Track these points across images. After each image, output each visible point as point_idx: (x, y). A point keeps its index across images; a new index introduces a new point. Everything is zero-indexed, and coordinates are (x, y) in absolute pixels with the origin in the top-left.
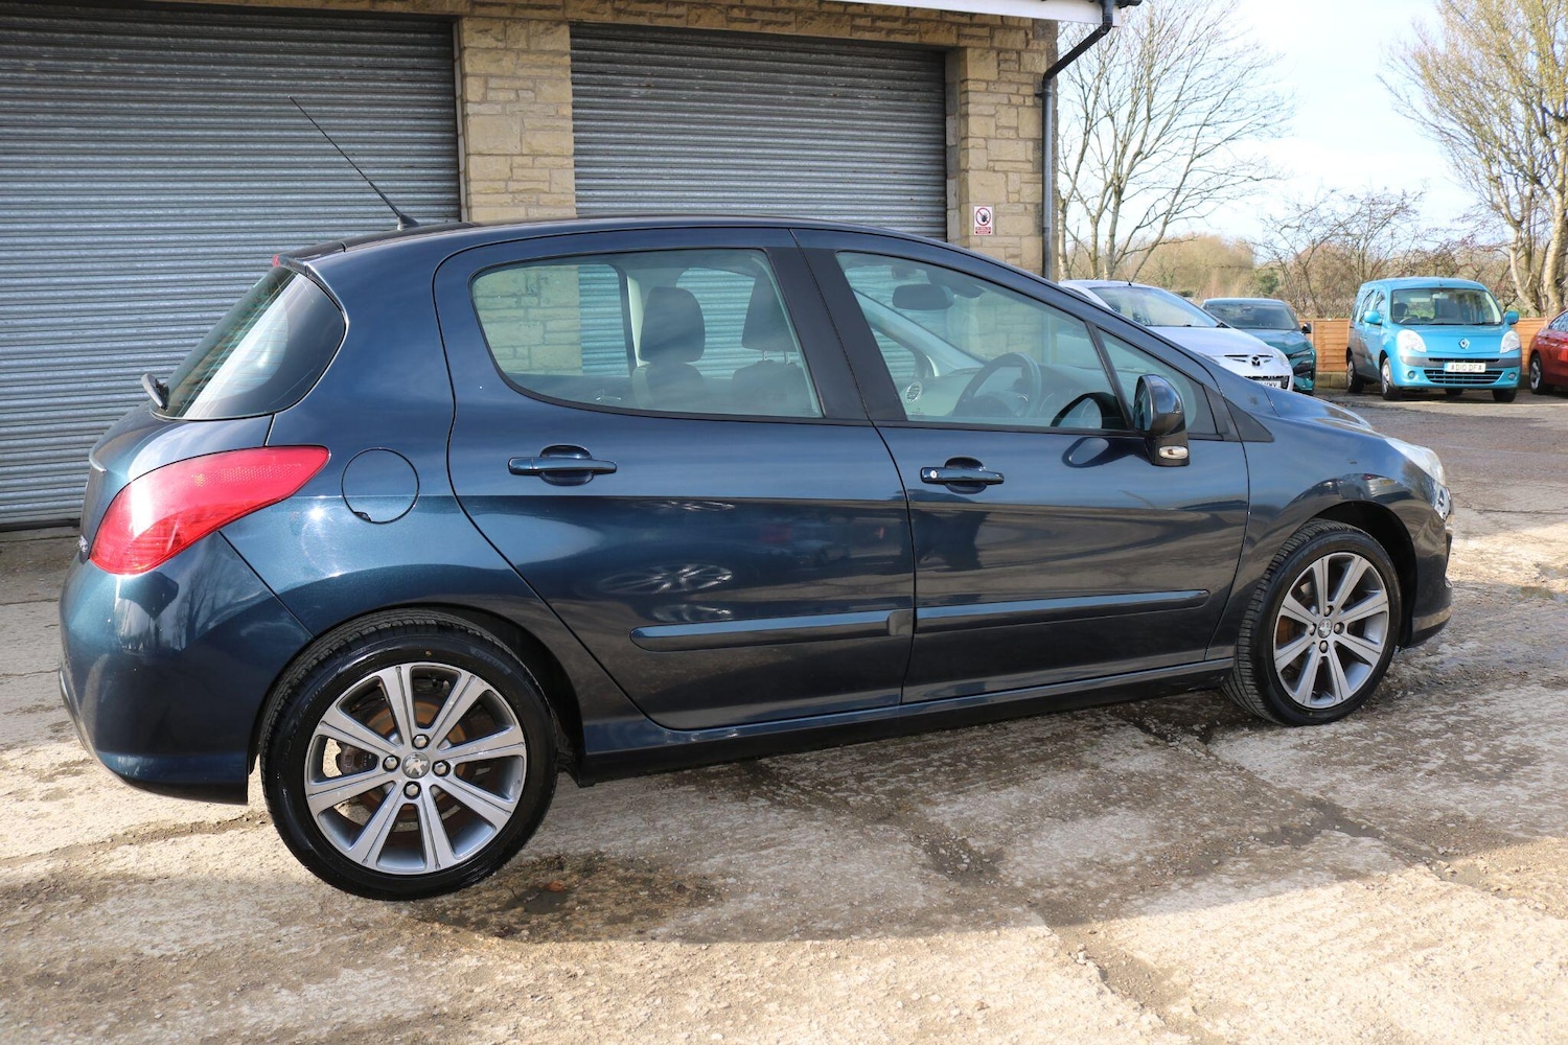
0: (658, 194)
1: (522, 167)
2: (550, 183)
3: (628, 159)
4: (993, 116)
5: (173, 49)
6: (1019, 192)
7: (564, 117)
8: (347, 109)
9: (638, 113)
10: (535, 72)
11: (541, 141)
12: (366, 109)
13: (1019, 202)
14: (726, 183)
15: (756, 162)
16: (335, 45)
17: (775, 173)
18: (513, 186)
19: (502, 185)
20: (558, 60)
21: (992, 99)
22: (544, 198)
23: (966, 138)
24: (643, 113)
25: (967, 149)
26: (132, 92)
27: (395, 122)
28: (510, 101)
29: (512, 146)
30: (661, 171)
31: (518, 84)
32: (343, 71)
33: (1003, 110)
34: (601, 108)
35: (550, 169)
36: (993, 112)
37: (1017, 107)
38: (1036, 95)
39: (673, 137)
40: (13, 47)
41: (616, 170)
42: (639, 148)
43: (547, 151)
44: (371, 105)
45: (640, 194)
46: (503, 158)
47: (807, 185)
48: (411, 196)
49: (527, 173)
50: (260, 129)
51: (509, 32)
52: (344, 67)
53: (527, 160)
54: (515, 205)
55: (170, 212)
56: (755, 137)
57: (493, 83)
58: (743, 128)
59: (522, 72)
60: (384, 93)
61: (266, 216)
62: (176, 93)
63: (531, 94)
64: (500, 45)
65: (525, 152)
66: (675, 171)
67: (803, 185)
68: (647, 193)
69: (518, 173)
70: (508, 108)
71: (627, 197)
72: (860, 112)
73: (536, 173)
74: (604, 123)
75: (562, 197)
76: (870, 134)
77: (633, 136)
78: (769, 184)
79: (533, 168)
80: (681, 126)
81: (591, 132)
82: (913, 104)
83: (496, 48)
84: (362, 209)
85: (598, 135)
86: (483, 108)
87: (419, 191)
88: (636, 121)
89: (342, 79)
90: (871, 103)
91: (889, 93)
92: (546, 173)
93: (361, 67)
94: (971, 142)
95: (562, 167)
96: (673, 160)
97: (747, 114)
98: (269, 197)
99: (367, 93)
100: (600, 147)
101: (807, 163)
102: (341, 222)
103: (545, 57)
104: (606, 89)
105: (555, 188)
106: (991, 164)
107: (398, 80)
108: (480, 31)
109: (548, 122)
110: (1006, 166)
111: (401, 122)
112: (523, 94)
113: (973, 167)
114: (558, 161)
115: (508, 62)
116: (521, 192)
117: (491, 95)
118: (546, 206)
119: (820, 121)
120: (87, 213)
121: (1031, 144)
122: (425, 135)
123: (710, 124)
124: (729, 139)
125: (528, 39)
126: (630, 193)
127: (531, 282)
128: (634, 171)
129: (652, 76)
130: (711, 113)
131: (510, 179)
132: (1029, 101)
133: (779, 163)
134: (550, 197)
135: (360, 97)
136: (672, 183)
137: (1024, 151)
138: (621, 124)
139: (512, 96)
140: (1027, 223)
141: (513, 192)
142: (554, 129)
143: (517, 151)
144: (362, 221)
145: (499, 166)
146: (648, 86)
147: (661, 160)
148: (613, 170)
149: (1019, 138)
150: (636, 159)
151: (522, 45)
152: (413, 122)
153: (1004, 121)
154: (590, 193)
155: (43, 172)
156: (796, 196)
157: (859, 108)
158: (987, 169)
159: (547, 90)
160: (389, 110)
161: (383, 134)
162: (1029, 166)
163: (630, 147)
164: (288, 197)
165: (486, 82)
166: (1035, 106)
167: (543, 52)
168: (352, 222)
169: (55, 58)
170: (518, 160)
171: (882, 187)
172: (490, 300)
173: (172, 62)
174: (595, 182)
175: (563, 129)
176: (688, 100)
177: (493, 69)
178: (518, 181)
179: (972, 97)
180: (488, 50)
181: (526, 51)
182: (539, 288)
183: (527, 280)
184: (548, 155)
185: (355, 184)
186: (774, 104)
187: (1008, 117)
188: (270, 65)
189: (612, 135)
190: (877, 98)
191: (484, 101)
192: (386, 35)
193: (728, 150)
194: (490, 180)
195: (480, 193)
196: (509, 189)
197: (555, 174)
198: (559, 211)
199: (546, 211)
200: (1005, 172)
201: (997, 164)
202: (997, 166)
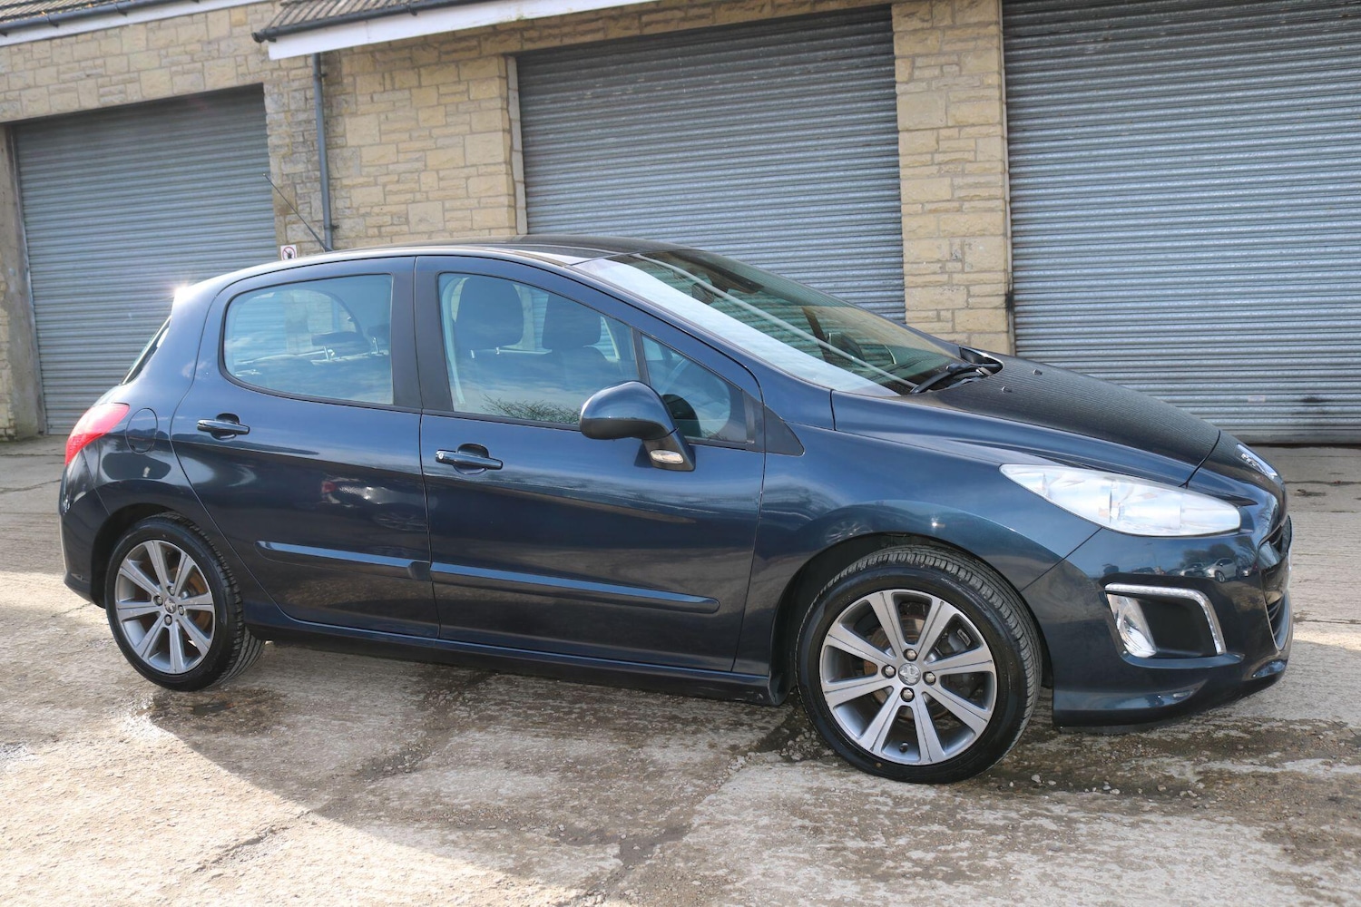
0: (1115, 151)
1: (949, 138)
2: (976, 152)
3: (1082, 118)
5: (682, 66)
7: (989, 86)
8: (813, 99)
9: (1094, 69)
10: (959, 46)
11: (965, 112)
12: (829, 97)
14: (1197, 134)
15: (1236, 107)
16: (804, 44)
17: (1259, 117)
18: (938, 158)
19: (928, 157)
20: (983, 31)
22: (969, 167)
24: (1099, 69)
26: (653, 105)
27: (854, 106)
28: (935, 78)
29: (937, 119)
30: (1119, 127)
31: (943, 60)
32: (810, 66)
34: (1053, 69)
35: (976, 139)
39: (1133, 90)
40: (578, 82)
41: (1069, 131)
42: (1094, 105)
43: (971, 121)
44: (834, 93)
45: (1095, 153)
46: (929, 132)
47: (1303, 127)
48: (868, 171)
49: (954, 144)
50: (744, 124)
51: (935, 12)
52: (810, 62)
53: (954, 132)
54: (941, 176)
55: (678, 197)
56: (1236, 78)
57: (919, 62)
58: (1219, 71)
59: (946, 48)
60: (845, 81)
61: (748, 197)
62: (683, 102)
63: (955, 68)
64: (926, 25)
65: (950, 124)
66: (1136, 126)
67: (1297, 127)
68: (1103, 152)
69: (944, 145)
70: (934, 84)
71: (1081, 157)
73: (961, 144)
74: (1056, 84)
75: (987, 165)
77: (1088, 94)
78: (1252, 130)
79: (959, 139)
80: (1143, 77)
81: (1042, 94)
83: (923, 29)
84: (826, 186)
85: (1050, 97)
86: (911, 87)
87: (876, 166)
88: (1091, 78)
89: (809, 72)
92: (972, 143)
93: (825, 60)
95: (988, 136)
96: (1133, 114)
97: (1225, 54)
98: (750, 181)
99: (830, 82)
100: (1052, 109)
101: (1304, 101)
102: (807, 198)
103: (970, 30)
104: (1059, 49)
105: (981, 157)
107: (857, 67)
108: (907, 15)
109: (973, 93)
111: (859, 105)
112: (946, 69)
114: (984, 130)
115: (932, 41)
116: (947, 163)
117: (917, 73)
118: (971, 174)
119: (1323, 49)
120: (621, 202)
122: (881, 114)
123: (1177, 71)
124: (1202, 85)
125: (953, 16)
126: (1084, 153)
127: (956, 247)
128: (1088, 129)
129: (1110, 28)
130: (1180, 58)
131: (937, 151)
133: (1266, 104)
134: (975, 166)
135: (824, 86)
136: (1132, 138)
138: (1074, 83)
139: (937, 72)
141: (939, 164)
142: (980, 99)
143: (940, 124)
144: (826, 197)
145: (927, 140)
146: (1106, 40)
147: (1120, 115)
148: (1065, 131)
150: (1091, 117)
151: (947, 22)
152: (869, 104)
154: (1041, 156)
155: (594, 173)
156: (1287, 140)
159: (971, 62)
160: (850, 95)
161: (844, 118)
163: (1085, 106)
164: (765, 180)
165: (913, 63)
167: (968, 25)
168: (816, 198)
169: (604, 86)
170: (944, 133)
172: (915, 266)
173: (681, 77)
174: (1046, 144)
175: (988, 99)
176: (1152, 49)
177: (919, 49)
178: (945, 152)
180: (915, 31)
181: (952, 27)
182: (963, 253)
183: (951, 245)
184: (973, 125)
185: (820, 164)
186: (1259, 39)
188: (752, 69)
189: (1066, 96)
191: (911, 80)
192: (846, 28)
193: (1200, 97)
194: (919, 154)
195: (907, 166)
196: (936, 162)
197: (981, 142)
198: (982, 180)
199: (970, 180)
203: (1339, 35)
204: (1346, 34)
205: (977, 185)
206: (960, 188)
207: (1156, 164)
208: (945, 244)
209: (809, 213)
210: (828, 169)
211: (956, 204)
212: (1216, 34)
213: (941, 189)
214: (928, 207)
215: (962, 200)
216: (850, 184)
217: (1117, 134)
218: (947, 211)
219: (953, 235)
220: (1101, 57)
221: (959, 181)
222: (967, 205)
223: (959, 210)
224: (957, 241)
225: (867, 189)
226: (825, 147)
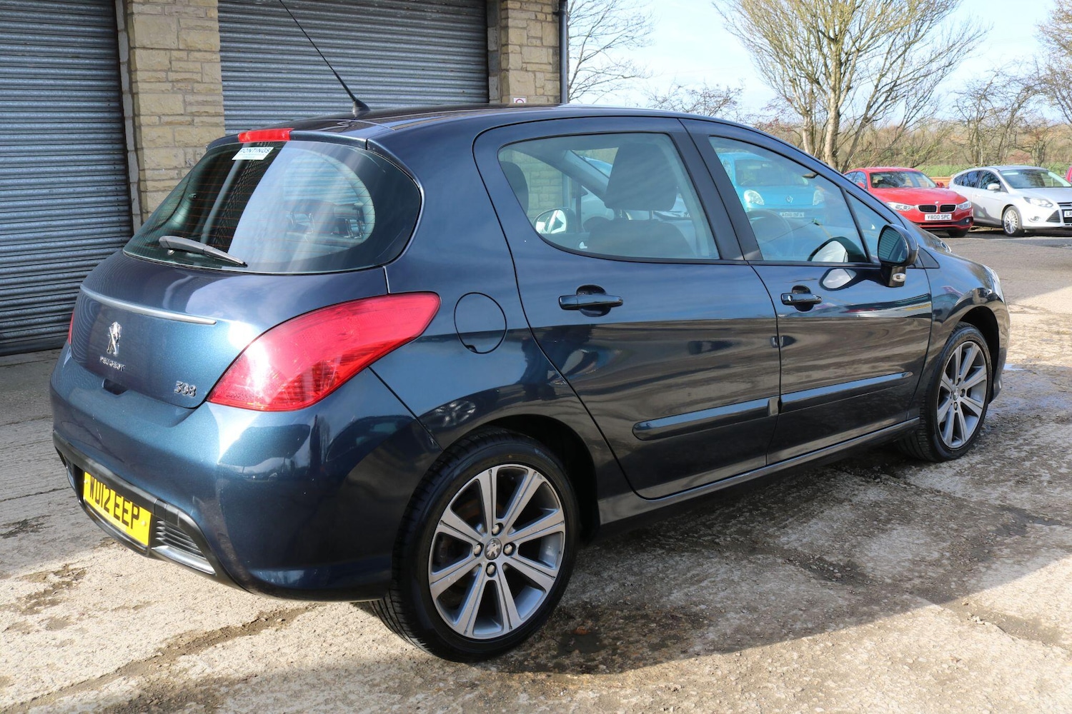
0: (278, 85)
1: (179, 60)
2: (202, 74)
3: (254, 55)
4: (525, 28)
6: (543, 87)
7: (211, 19)
9: (261, 18)
11: (196, 39)
13: (543, 95)
15: (352, 60)
17: (365, 69)
18: (172, 76)
19: (163, 75)
21: (524, 15)
22: (197, 87)
23: (507, 45)
24: (265, 18)
25: (507, 53)
27: (61, 17)
29: (170, 41)
30: (281, 66)
33: (532, 24)
35: (202, 63)
36: (525, 26)
37: (541, 22)
38: (554, 13)
39: (289, 38)
41: (246, 65)
42: (263, 47)
43: (199, 47)
45: (264, 84)
46: (162, 52)
47: (389, 80)
48: (78, 82)
49: (183, 65)
53: (183, 54)
54: (174, 93)
56: (350, 40)
58: (341, 33)
65: (181, 47)
66: (291, 66)
67: (386, 80)
68: (270, 84)
69: (175, 65)
70: (167, 9)
71: (255, 87)
72: (426, 23)
73: (191, 66)
74: (235, 25)
75: (212, 86)
76: (434, 40)
77: (258, 37)
78: (361, 78)
79: (187, 61)
82: (463, 17)
84: (36, 93)
87: (84, 78)
88: (261, 24)
90: (434, 16)
91: (446, 8)
92: (198, 65)
94: (511, 48)
95: (210, 61)
97: (344, 21)
100: (233, 45)
101: (389, 62)
102: (16, 104)
105: (206, 79)
106: (524, 65)
109: (200, 23)
110: (534, 67)
111: (66, 17)
113: (512, 67)
114: (208, 56)
116: (178, 81)
118: (199, 93)
119: (397, 28)
121: (551, 51)
122: (88, 29)
124: (331, 41)
126: (256, 84)
127: (189, 156)
128: (259, 65)
131: (170, 70)
132: (549, 18)
133: (368, 61)
134: (202, 86)
136: (289, 76)
137: (546, 56)
141: (172, 81)
142: (205, 28)
143: (174, 46)
144: (35, 104)
145: (160, 59)
147: (280, 57)
148: (243, 65)
149: (543, 46)
152: (77, 18)
153: (532, 33)
157: (425, 19)
158: (522, 69)
161: (51, 27)
162: (550, 68)
163: (256, 46)
166: (553, 21)
168: (26, 104)
170: (175, 53)
171: (443, 82)
172: (156, 172)
175: (211, 29)
176: (300, 9)
178: (176, 72)
179: (511, 13)
183: (185, 154)
184: (199, 51)
186: (363, 14)
187: (536, 30)
189: (242, 36)
190: (438, 12)
191: (146, 2)
194: (154, 71)
195: (145, 81)
196: (170, 80)
197: (207, 66)
198: (209, 98)
199: (200, 98)
200: (534, 72)
201: (528, 65)
202: (530, 67)
203: (406, 20)
204: (409, 21)
205: (205, 103)
206: (191, 104)
207: (305, 98)
208: (180, 152)
209: (18, 118)
210: (36, 76)
211: (188, 118)
212: (339, 6)
213: (175, 104)
214: (165, 119)
215: (192, 114)
216: (60, 93)
217: (279, 71)
218: (181, 124)
219: (186, 146)
220: (267, 9)
221: (190, 98)
222: (197, 120)
223: (191, 124)
224: (190, 150)
225: (78, 99)
226: (34, 54)
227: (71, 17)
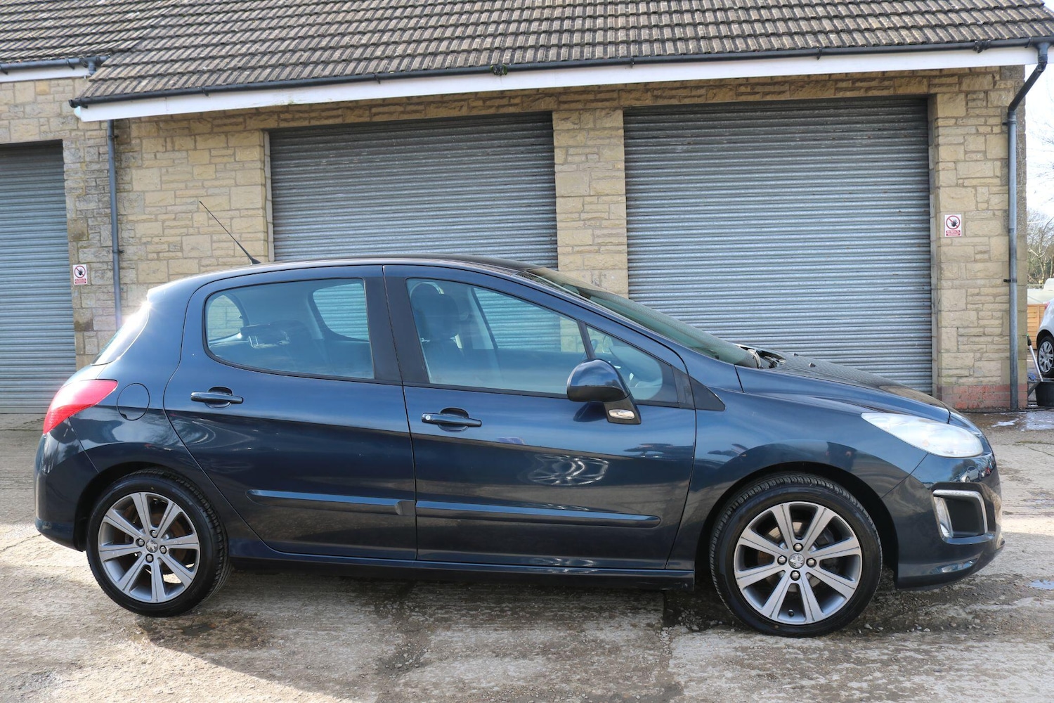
0: (695, 216)
1: (591, 203)
2: (609, 213)
3: (674, 193)
4: (962, 144)
5: (396, 146)
6: (987, 202)
8: (491, 173)
9: (681, 162)
10: (599, 142)
11: (603, 186)
12: (502, 172)
13: (987, 209)
14: (747, 207)
15: (770, 190)
16: (485, 135)
17: (785, 198)
18: (584, 216)
19: (577, 215)
20: (614, 133)
21: (960, 131)
22: (605, 223)
23: (938, 163)
24: (685, 162)
25: (937, 171)
26: (373, 172)
27: (519, 179)
28: (582, 162)
29: (583, 190)
30: (698, 200)
31: (588, 150)
32: (489, 150)
33: (970, 139)
34: (655, 161)
35: (609, 204)
36: (962, 141)
37: (985, 135)
38: (1004, 124)
39: (707, 177)
40: (316, 153)
41: (666, 202)
42: (682, 186)
43: (606, 192)
44: (506, 169)
45: (682, 216)
46: (577, 199)
47: (811, 205)
48: (529, 224)
49: (594, 207)
50: (441, 188)
51: (582, 118)
52: (490, 148)
53: (594, 199)
54: (585, 228)
55: (390, 238)
56: (770, 173)
57: (571, 151)
58: (760, 167)
59: (590, 143)
60: (513, 161)
61: (442, 239)
62: (395, 170)
63: (596, 156)
64: (576, 126)
65: (592, 194)
66: (709, 200)
67: (807, 205)
68: (687, 216)
69: (587, 208)
70: (581, 167)
71: (673, 219)
72: (855, 149)
73: (600, 207)
74: (657, 171)
75: (617, 222)
76: (864, 164)
77: (678, 178)
78: (780, 206)
79: (598, 204)
80: (713, 169)
81: (648, 177)
82: (901, 140)
83: (574, 129)
85: (653, 179)
86: (565, 168)
87: (535, 220)
88: (680, 168)
89: (488, 155)
90: (864, 142)
91: (880, 133)
92: (606, 206)
93: (500, 147)
94: (941, 166)
95: (617, 202)
96: (707, 193)
98: (444, 228)
99: (503, 162)
101: (811, 189)
102: (485, 241)
103: (606, 132)
104: (659, 148)
105: (612, 217)
106: (960, 181)
107: (522, 153)
108: (563, 120)
109: (608, 174)
110: (974, 182)
111: (523, 178)
112: (590, 157)
113: (943, 184)
114: (615, 198)
115: (581, 137)
116: (589, 219)
117: (570, 159)
118: (606, 228)
119: (821, 158)
120: (347, 240)
121: (998, 164)
123: (734, 166)
124: (749, 176)
125: (595, 121)
126: (675, 217)
127: (596, 277)
128: (678, 201)
129: (692, 136)
130: (735, 158)
131: (582, 211)
132: (997, 130)
133: (789, 190)
134: (609, 222)
135: (499, 165)
136: (706, 208)
137: (991, 169)
138: (669, 170)
139: (584, 158)
140: (996, 226)
141: (584, 220)
142: (612, 178)
143: (587, 193)
145: (576, 204)
146: (689, 144)
147: (698, 193)
148: (663, 202)
149: (986, 159)
150: (680, 193)
151: (591, 125)
152: (531, 178)
153: (972, 147)
154: (647, 218)
155: (327, 219)
156: (801, 213)
157: (854, 147)
158: (957, 185)
159: (607, 153)
160: (517, 171)
161: (512, 187)
162: (997, 181)
163: (676, 186)
164: (455, 227)
165: (567, 151)
166: (1002, 132)
167: (605, 129)
169: (336, 157)
170: (588, 199)
171: (874, 203)
173: (394, 153)
174: (650, 210)
175: (618, 178)
176: (718, 151)
177: (571, 142)
178: (588, 212)
179: (941, 131)
180: (568, 130)
181: (594, 129)
182: (601, 281)
183: (592, 275)
184: (607, 195)
185: (495, 218)
186: (784, 149)
187: (976, 144)
188: (447, 150)
189: (663, 178)
190: (869, 138)
191: (565, 163)
192: (515, 126)
193: (748, 183)
194: (570, 213)
195: (562, 221)
196: (582, 218)
197: (613, 207)
198: (614, 232)
199: (606, 232)
200: (975, 187)
201: (966, 181)
202: (967, 183)
203: (831, 150)
204: (834, 150)
205: (610, 235)
206: (599, 237)
207: (722, 225)
208: (588, 274)
209: (486, 251)
210: (500, 222)
211: (596, 248)
212: (758, 144)
213: (585, 237)
214: (576, 249)
215: (600, 244)
216: (516, 232)
217: (697, 205)
218: (589, 252)
219: (594, 269)
220: (686, 155)
221: (598, 232)
222: (603, 248)
223: (598, 252)
224: (596, 272)
225: (529, 236)
226: (499, 206)
227: (527, 178)
